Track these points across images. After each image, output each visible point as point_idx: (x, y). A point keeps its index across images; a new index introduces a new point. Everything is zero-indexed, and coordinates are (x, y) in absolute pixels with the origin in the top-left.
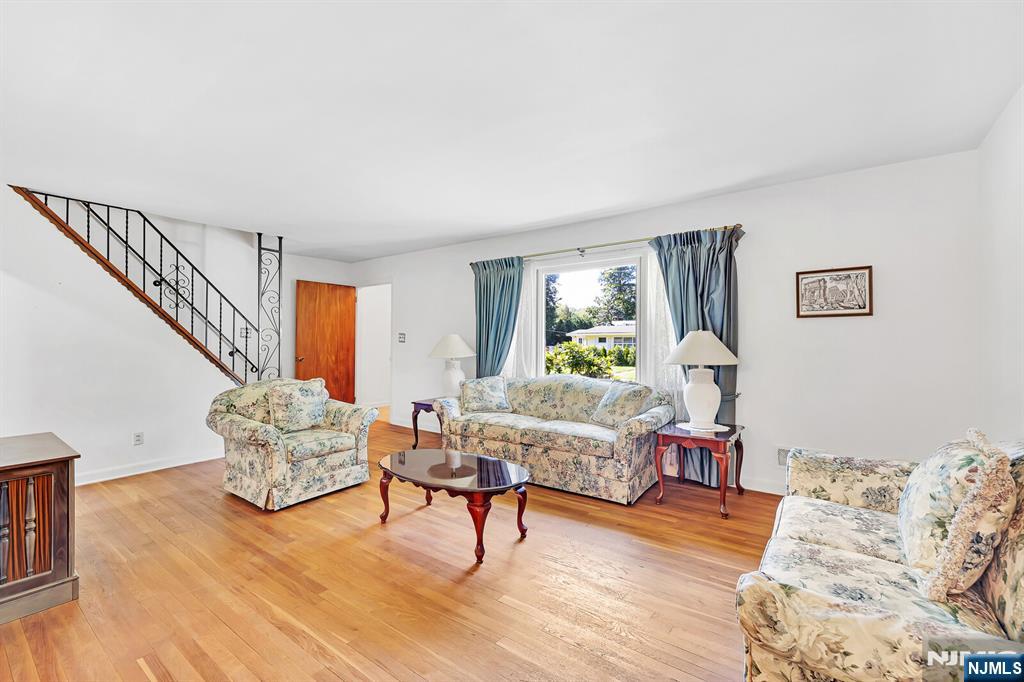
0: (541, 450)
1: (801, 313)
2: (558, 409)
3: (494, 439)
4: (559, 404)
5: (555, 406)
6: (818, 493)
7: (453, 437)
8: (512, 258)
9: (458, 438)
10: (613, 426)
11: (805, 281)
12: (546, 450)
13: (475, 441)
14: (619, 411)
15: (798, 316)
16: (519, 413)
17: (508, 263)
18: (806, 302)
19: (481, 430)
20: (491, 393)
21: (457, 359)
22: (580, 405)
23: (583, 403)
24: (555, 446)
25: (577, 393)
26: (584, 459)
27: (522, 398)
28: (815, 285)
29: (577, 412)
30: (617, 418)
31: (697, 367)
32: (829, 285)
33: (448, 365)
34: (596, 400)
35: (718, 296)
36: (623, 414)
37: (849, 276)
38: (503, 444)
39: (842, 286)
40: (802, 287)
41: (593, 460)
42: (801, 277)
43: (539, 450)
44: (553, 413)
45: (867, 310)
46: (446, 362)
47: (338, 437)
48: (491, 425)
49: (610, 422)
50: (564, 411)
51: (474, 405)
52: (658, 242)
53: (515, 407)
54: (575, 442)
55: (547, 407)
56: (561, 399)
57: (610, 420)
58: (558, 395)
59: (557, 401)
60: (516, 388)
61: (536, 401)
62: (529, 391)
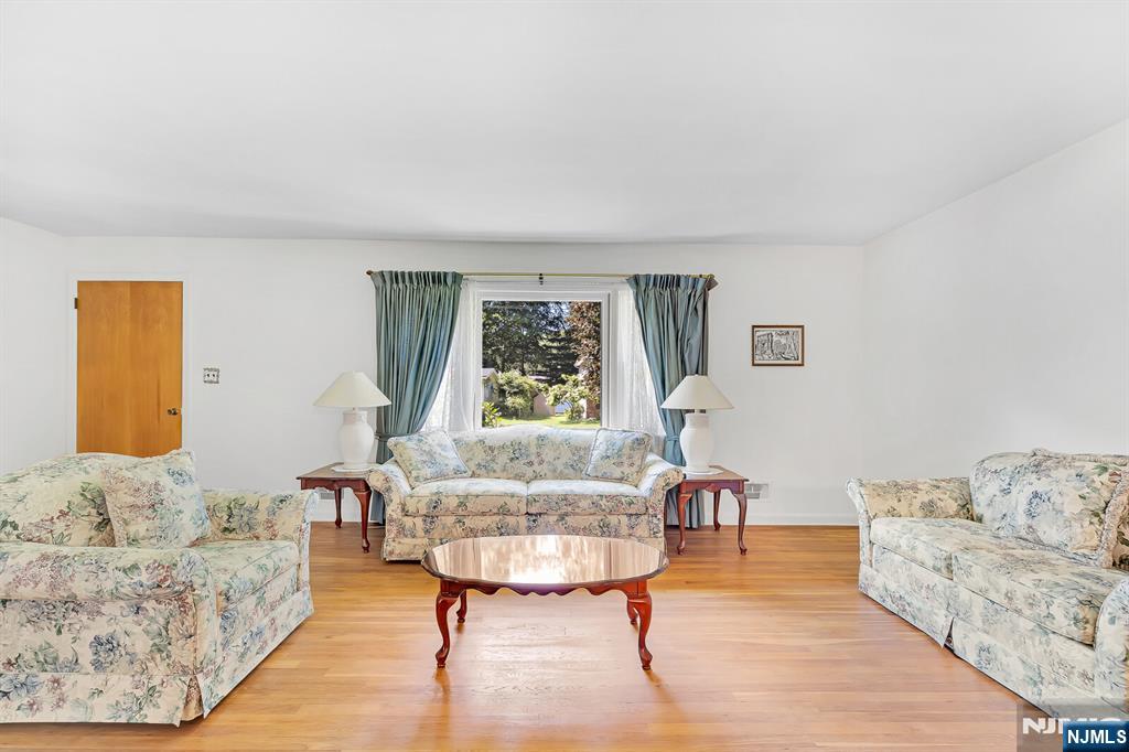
0: (555, 518)
1: (756, 362)
2: (536, 467)
3: (483, 514)
4: (536, 461)
5: (531, 464)
6: (892, 513)
7: (408, 522)
8: (445, 274)
9: (419, 521)
10: (622, 479)
11: (758, 334)
12: (562, 517)
13: (450, 520)
14: (626, 463)
15: (754, 365)
16: (479, 476)
17: (438, 278)
18: (758, 352)
19: (461, 504)
20: (443, 453)
21: (364, 409)
22: (564, 459)
23: (566, 457)
24: (577, 510)
25: (556, 446)
26: (613, 520)
27: (480, 456)
28: (766, 337)
29: (560, 468)
30: (627, 470)
31: (693, 411)
32: (775, 339)
33: (349, 417)
34: (582, 453)
35: (695, 341)
36: (632, 465)
37: (788, 333)
38: (497, 518)
39: (783, 341)
40: (756, 339)
41: (624, 519)
42: (756, 329)
43: (552, 519)
44: (529, 472)
45: (800, 362)
46: (345, 414)
47: (276, 549)
48: (477, 496)
49: (618, 474)
50: (544, 469)
51: (427, 471)
52: (635, 280)
53: (474, 468)
54: (603, 502)
55: (520, 466)
56: (539, 455)
57: (617, 473)
58: (533, 450)
59: (533, 458)
60: (467, 444)
61: (503, 459)
62: (490, 448)
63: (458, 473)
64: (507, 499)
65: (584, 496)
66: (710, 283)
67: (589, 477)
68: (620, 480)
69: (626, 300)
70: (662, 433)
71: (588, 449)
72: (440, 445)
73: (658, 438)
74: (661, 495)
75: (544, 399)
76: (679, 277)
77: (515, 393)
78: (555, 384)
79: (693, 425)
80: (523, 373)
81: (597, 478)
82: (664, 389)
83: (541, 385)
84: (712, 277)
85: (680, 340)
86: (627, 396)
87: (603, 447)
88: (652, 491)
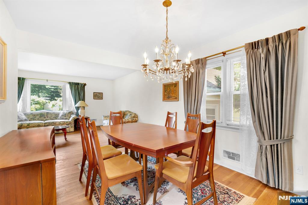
1: (94, 99)
2: (46, 118)
16: (32, 120)
18: (95, 97)
22: (53, 116)
23: (54, 116)
25: (51, 114)
26: (63, 125)
27: (31, 117)
28: (96, 95)
29: (52, 118)
30: (67, 117)
31: (81, 107)
32: (98, 95)
34: (57, 115)
35: (82, 95)
36: (68, 116)
37: (100, 94)
40: (94, 95)
42: (94, 93)
45: (102, 99)
48: (32, 123)
50: (48, 118)
52: (70, 83)
53: (30, 119)
54: (61, 123)
55: (42, 118)
56: (47, 116)
57: (65, 118)
58: (45, 115)
59: (46, 116)
60: (28, 115)
61: (38, 117)
62: (34, 115)
63: (26, 120)
64: (39, 124)
65: (57, 122)
66: (85, 85)
67: (59, 119)
68: (66, 119)
69: (68, 86)
70: (76, 111)
71: (59, 114)
72: (20, 115)
73: (75, 112)
74: (73, 121)
75: (48, 105)
76: (79, 83)
77: (36, 104)
78: (52, 100)
79: (81, 109)
80: (39, 97)
81: (61, 119)
82: (76, 103)
83: (47, 101)
84: (85, 84)
85: (79, 94)
86: (68, 104)
87: (62, 114)
88: (72, 120)
